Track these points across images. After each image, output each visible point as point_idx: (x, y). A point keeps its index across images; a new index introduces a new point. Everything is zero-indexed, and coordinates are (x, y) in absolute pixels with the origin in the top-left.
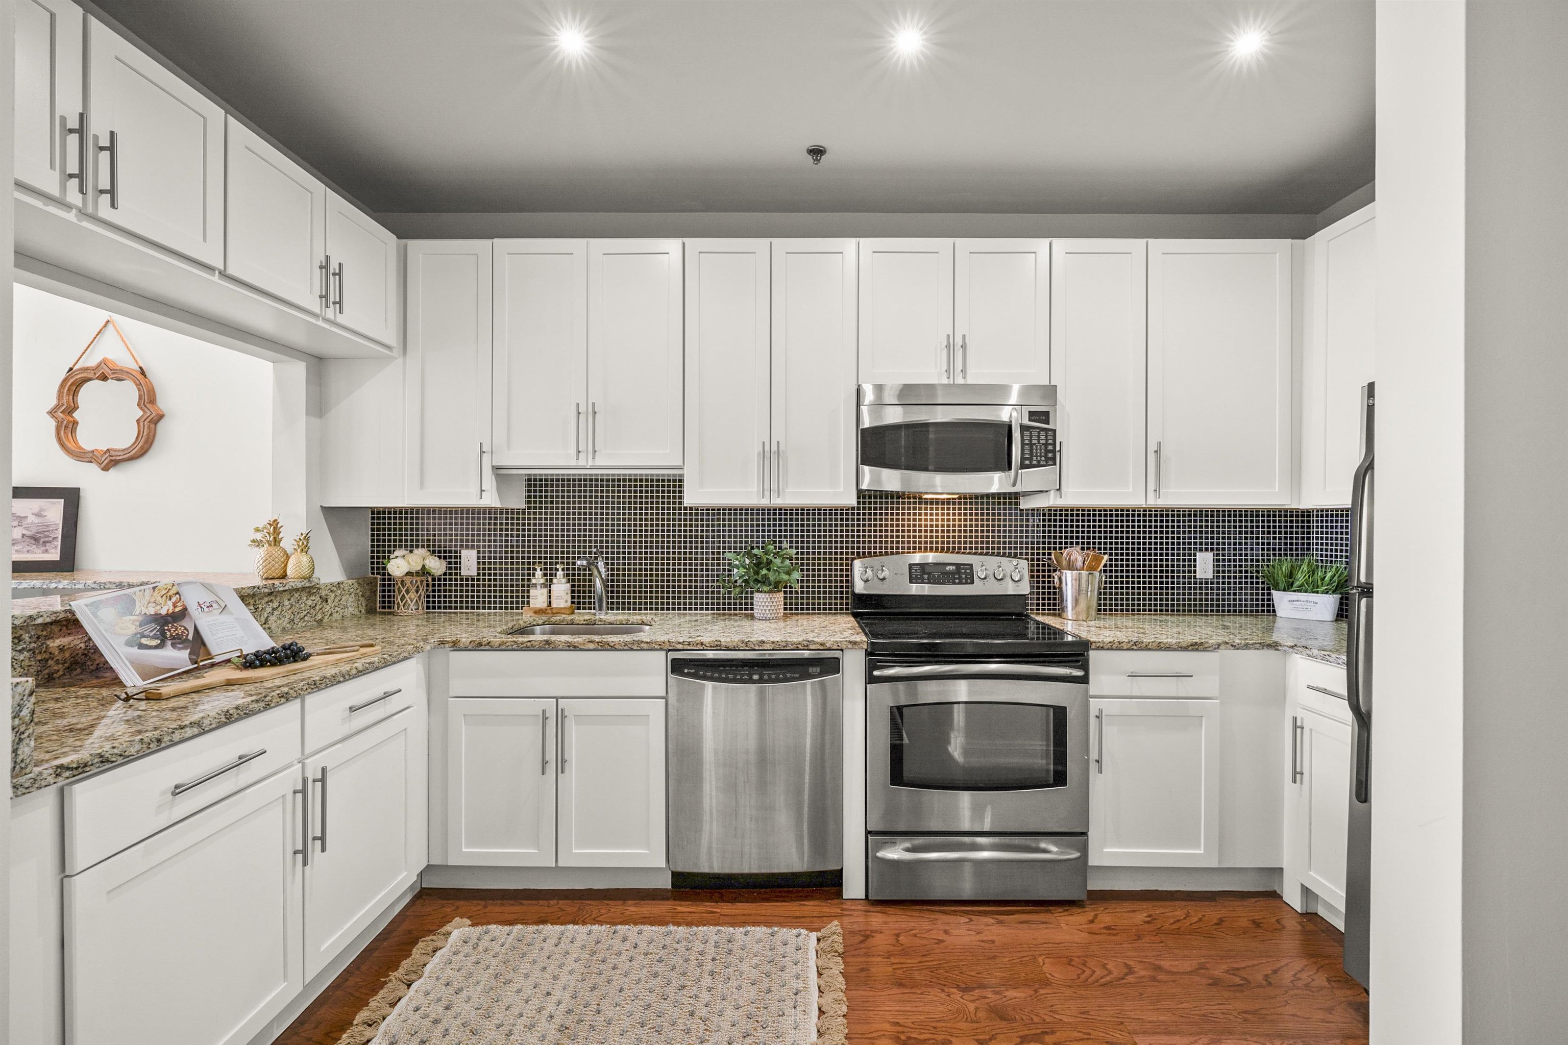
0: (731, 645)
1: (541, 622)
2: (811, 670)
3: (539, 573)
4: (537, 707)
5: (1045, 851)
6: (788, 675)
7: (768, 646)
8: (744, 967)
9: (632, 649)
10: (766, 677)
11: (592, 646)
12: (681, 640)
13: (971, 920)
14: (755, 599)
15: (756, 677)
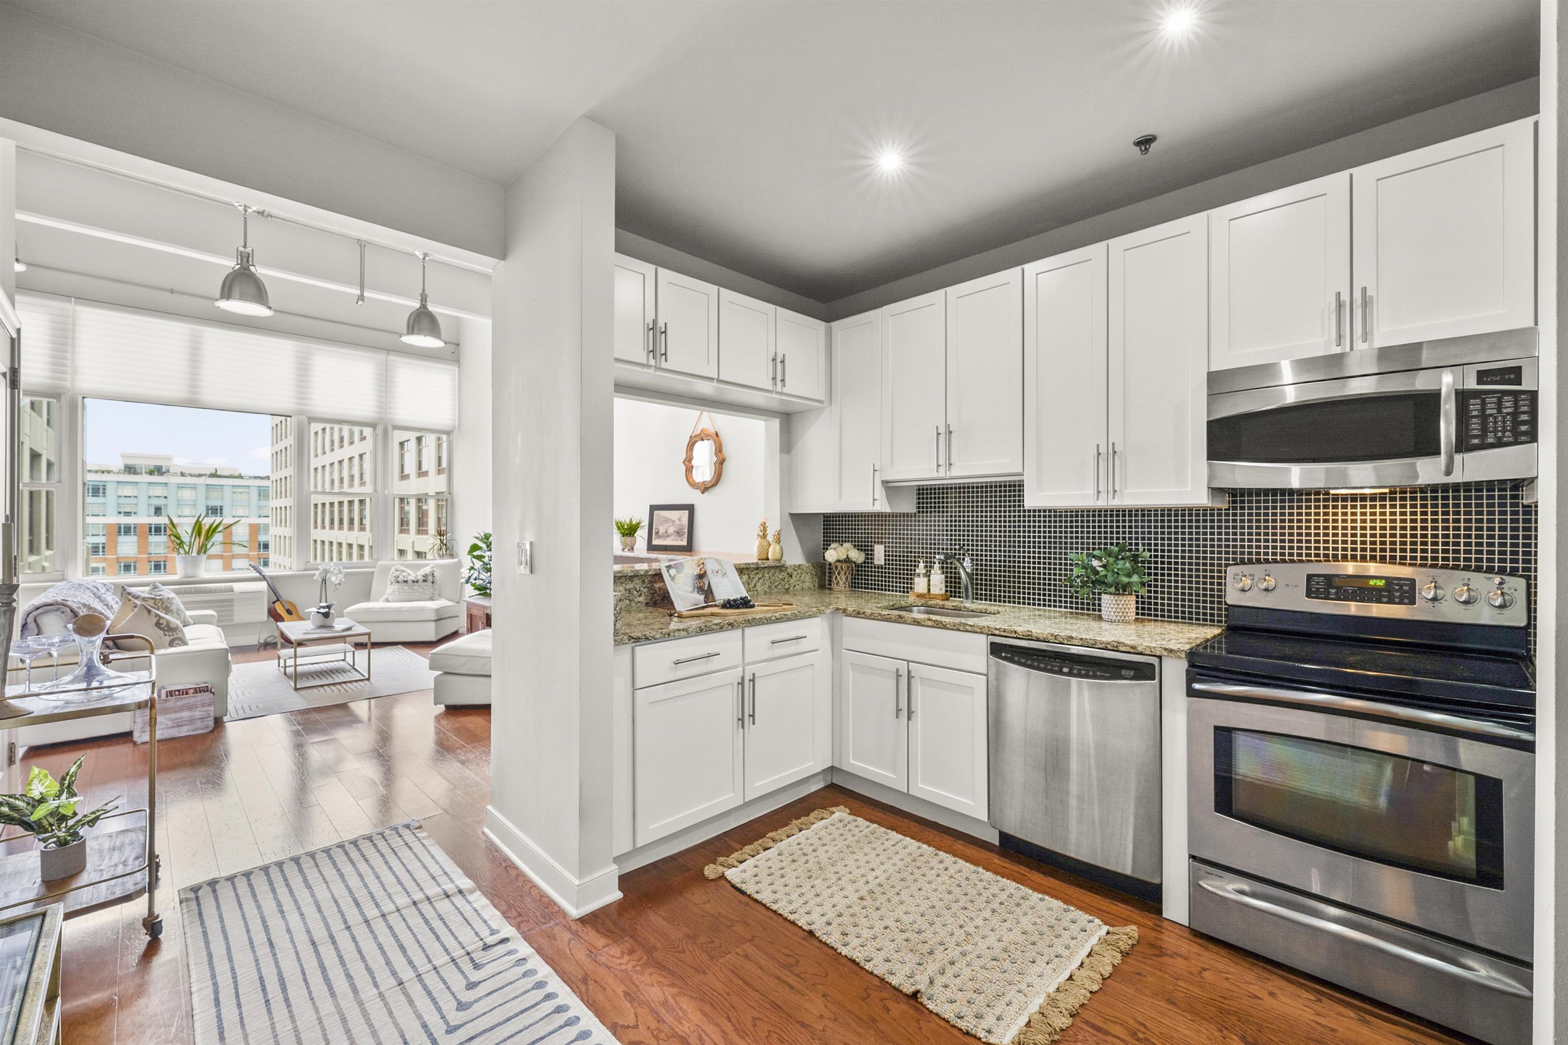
0: (1041, 637)
1: (920, 604)
2: (1123, 672)
3: (922, 565)
4: (892, 665)
5: (1470, 969)
6: (1099, 674)
7: (1076, 642)
8: (1024, 920)
9: (959, 630)
10: (1075, 672)
11: (930, 623)
12: (998, 627)
13: (1320, 1001)
14: (1103, 601)
15: (1066, 670)
